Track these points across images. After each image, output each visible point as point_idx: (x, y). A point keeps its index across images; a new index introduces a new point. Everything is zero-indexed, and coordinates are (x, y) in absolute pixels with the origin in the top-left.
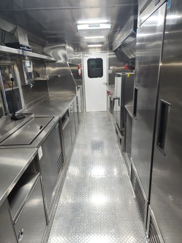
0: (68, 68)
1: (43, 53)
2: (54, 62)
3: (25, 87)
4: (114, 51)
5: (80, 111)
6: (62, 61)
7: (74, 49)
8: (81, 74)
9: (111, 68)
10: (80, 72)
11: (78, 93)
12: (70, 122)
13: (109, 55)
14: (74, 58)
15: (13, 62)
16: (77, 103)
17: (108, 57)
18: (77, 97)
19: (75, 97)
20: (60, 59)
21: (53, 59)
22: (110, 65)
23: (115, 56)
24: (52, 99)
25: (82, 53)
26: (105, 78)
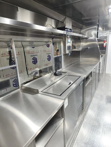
0: (96, 43)
1: (80, 33)
2: (87, 38)
3: (66, 55)
5: (101, 72)
6: (93, 38)
7: (103, 29)
8: (106, 46)
10: (105, 45)
11: (101, 60)
12: (92, 81)
14: (102, 35)
15: (61, 40)
16: (99, 67)
18: (100, 63)
20: (92, 36)
21: (86, 37)
24: (82, 63)
25: (108, 31)
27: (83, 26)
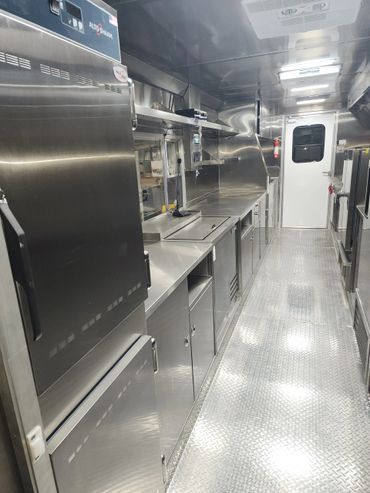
0: (257, 148)
1: (217, 122)
2: (234, 134)
4: (350, 110)
6: (247, 133)
7: (270, 110)
8: (279, 156)
9: (343, 142)
10: (276, 152)
11: (270, 188)
13: (340, 117)
14: (268, 127)
16: (267, 207)
17: (337, 122)
18: (267, 196)
19: (264, 195)
20: (244, 129)
21: (231, 130)
22: (340, 137)
23: (353, 119)
24: (222, 196)
25: (283, 116)
26: (328, 161)
27: (222, 105)
